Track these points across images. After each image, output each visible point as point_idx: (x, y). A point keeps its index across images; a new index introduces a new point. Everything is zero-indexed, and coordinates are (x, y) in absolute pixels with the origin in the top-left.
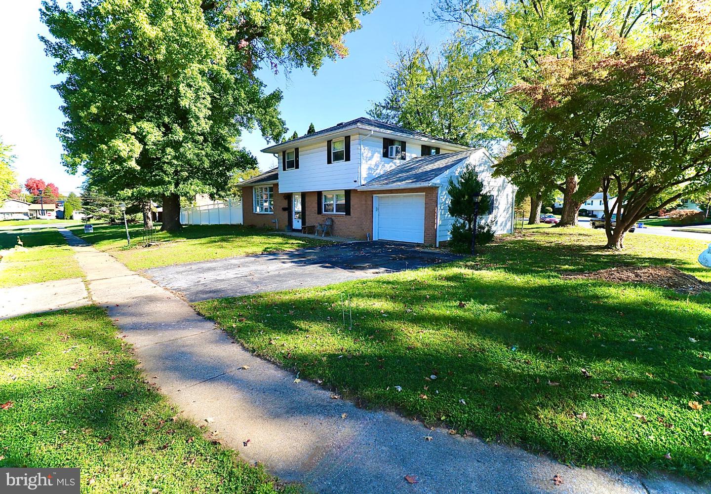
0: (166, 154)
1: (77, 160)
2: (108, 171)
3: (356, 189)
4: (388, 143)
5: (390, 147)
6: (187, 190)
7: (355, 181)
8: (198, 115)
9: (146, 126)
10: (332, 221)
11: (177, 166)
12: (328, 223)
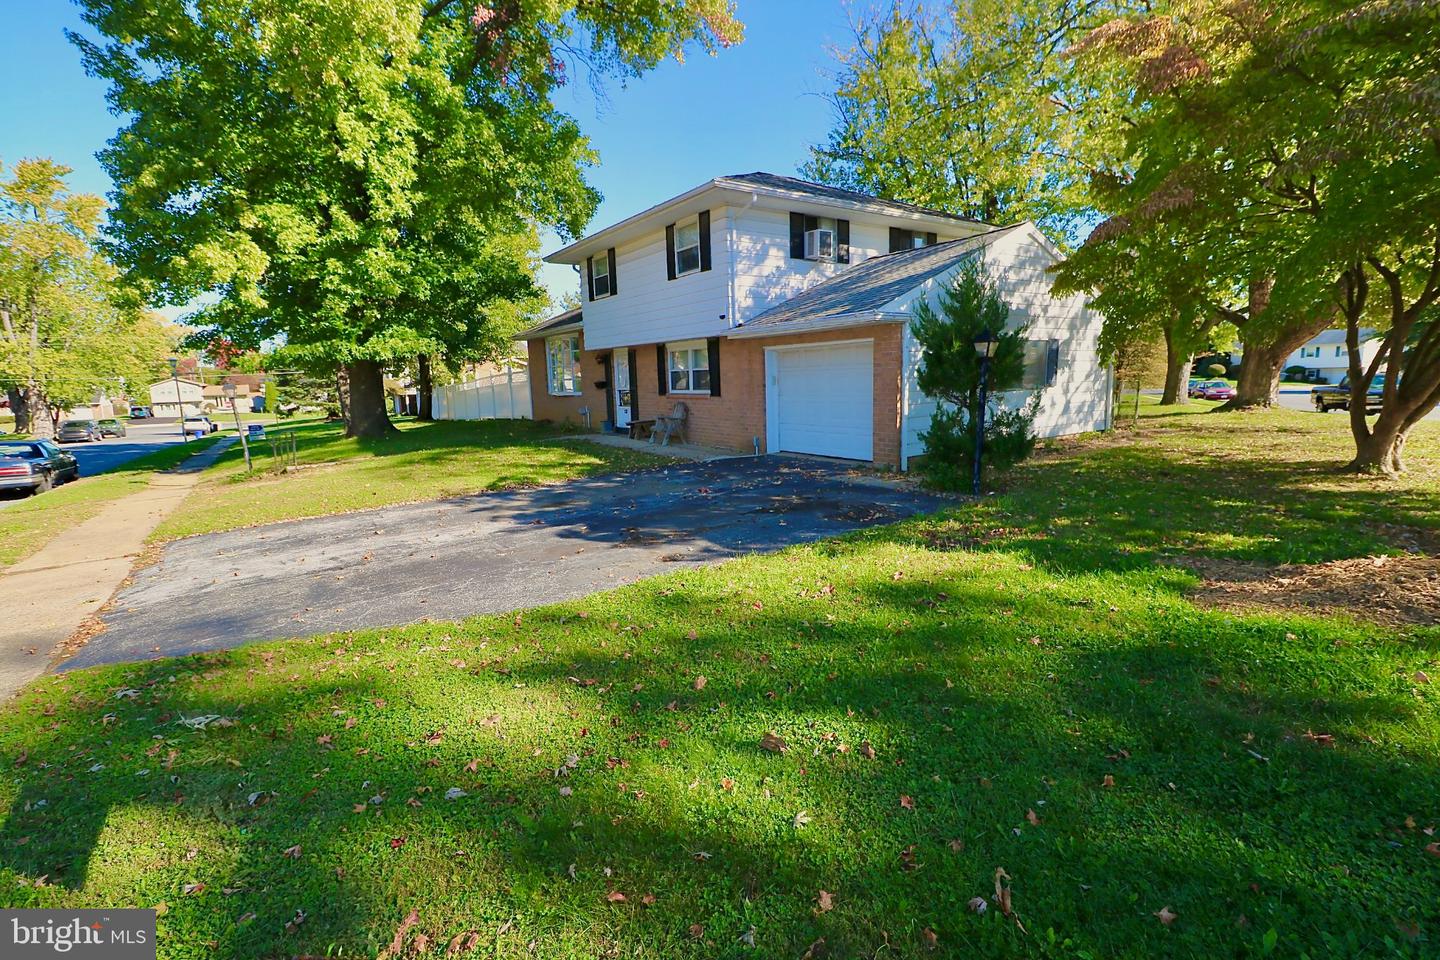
0: (329, 273)
1: (133, 292)
3: (724, 334)
4: (801, 225)
5: (806, 234)
6: (378, 349)
7: (723, 317)
8: (387, 181)
9: (279, 213)
10: (686, 410)
11: (353, 297)
12: (678, 414)
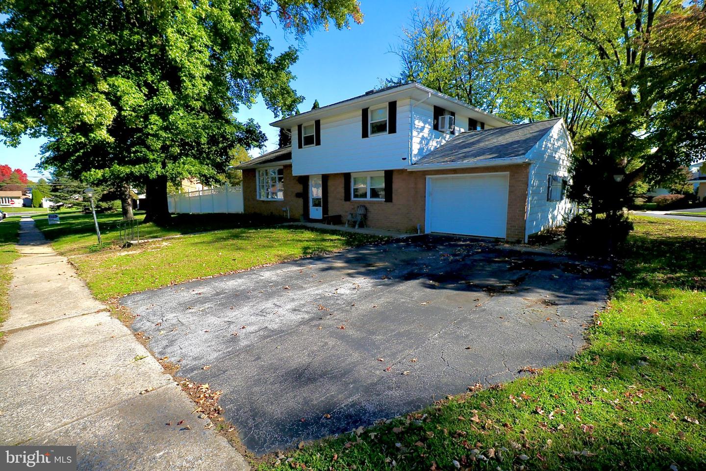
0: (151, 124)
1: (19, 126)
2: (68, 144)
3: (406, 168)
4: (439, 112)
5: (440, 118)
6: (180, 170)
7: (404, 159)
9: (122, 83)
10: (366, 209)
11: (165, 139)
12: (361, 211)
